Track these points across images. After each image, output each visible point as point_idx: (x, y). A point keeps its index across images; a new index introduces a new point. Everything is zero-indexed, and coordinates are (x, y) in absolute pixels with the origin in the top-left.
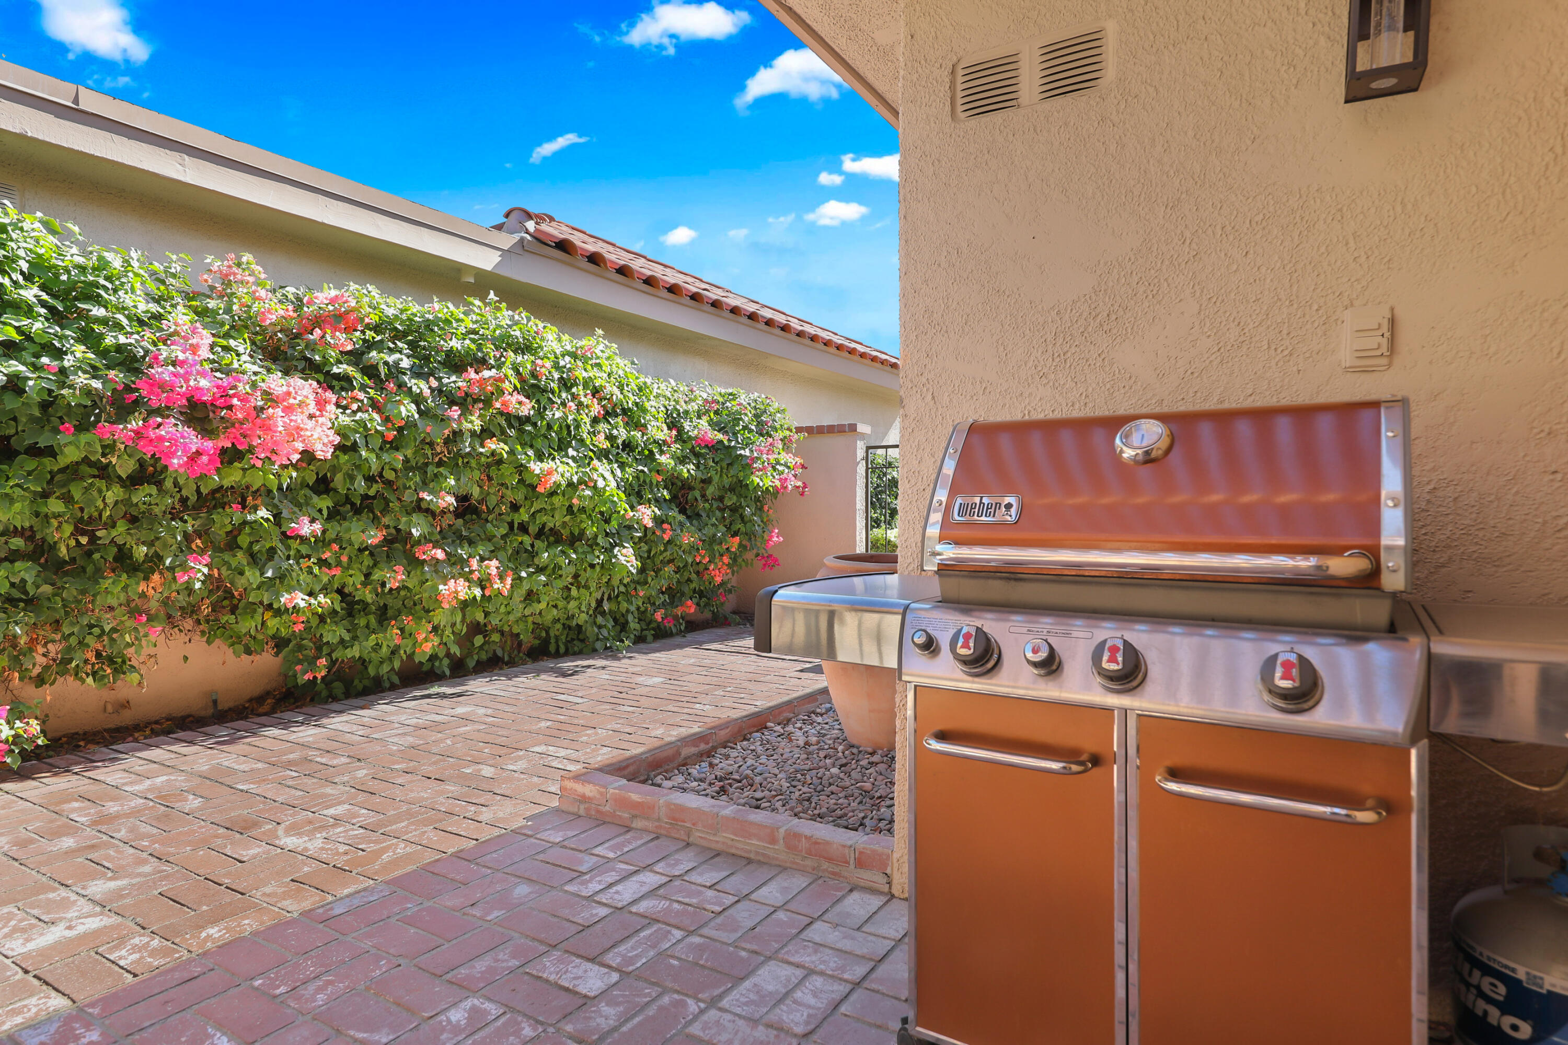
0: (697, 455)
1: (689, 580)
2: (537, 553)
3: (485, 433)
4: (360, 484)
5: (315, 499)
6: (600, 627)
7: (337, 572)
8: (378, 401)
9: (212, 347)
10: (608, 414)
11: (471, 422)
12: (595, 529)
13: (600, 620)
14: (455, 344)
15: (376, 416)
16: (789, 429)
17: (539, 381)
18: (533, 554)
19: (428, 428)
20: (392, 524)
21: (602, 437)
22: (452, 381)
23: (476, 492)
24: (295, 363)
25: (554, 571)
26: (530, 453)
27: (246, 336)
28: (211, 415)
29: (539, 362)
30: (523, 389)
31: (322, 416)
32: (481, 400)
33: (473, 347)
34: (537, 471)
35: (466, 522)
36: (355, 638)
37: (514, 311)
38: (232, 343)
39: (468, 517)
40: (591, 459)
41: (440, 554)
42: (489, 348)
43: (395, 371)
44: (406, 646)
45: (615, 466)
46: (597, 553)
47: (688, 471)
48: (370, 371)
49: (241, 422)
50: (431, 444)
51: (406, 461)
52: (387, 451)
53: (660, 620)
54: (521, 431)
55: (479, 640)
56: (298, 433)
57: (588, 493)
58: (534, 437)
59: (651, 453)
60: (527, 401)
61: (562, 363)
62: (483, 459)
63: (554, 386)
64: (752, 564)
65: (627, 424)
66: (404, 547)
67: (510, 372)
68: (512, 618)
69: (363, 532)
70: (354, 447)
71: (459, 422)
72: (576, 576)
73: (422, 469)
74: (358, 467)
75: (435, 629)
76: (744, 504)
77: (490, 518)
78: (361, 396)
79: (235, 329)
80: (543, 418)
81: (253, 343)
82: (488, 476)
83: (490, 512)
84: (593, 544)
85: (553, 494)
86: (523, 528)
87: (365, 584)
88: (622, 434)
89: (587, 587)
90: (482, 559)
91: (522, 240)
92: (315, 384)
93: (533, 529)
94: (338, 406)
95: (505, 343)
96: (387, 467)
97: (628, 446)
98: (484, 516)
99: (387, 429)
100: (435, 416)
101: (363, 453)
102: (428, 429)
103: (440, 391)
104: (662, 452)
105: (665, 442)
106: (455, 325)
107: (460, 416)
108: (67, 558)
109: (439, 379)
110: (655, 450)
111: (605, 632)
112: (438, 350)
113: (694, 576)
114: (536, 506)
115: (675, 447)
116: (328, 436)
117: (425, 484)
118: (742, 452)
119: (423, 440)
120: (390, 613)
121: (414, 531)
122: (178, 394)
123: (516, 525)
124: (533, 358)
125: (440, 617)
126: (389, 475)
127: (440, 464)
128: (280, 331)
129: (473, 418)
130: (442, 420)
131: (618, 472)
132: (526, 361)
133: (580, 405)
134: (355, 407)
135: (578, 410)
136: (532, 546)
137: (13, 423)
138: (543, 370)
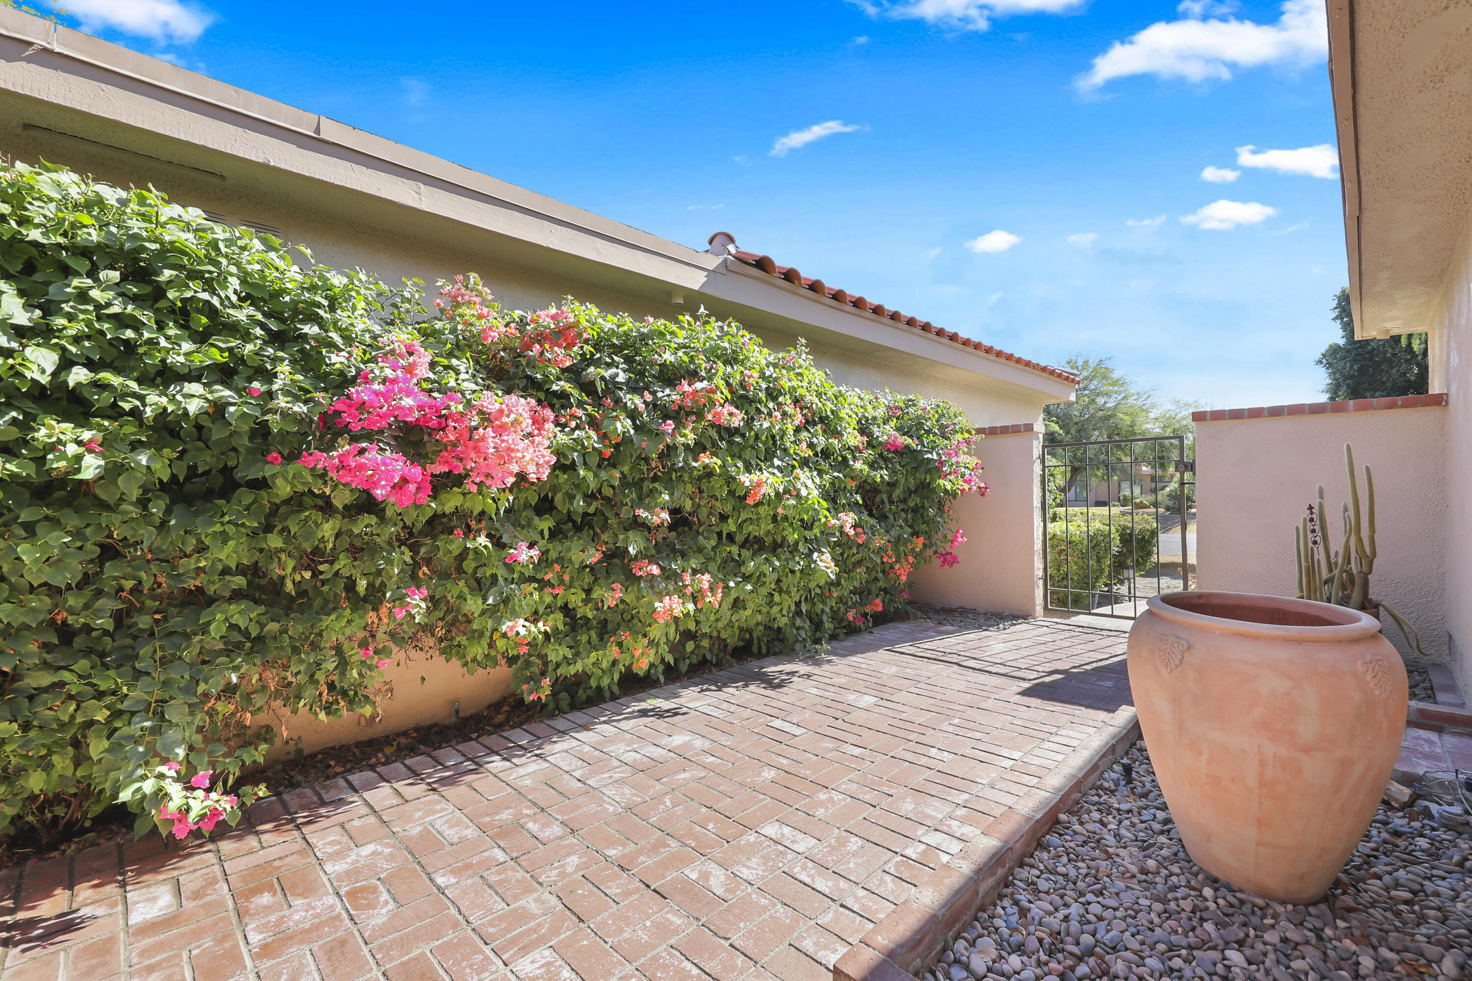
0: (886, 460)
1: (876, 579)
2: (744, 562)
3: (699, 448)
4: (580, 503)
5: (536, 520)
6: (798, 629)
7: (560, 591)
8: (596, 418)
9: (432, 365)
10: (809, 423)
11: (685, 436)
12: (796, 536)
13: (798, 622)
14: (668, 357)
15: (592, 434)
16: (969, 432)
17: (748, 391)
18: (740, 563)
19: (643, 443)
20: (610, 540)
21: (804, 445)
22: (665, 394)
23: (688, 505)
24: (517, 382)
25: (758, 579)
26: (740, 464)
27: (468, 355)
28: (426, 438)
29: (747, 372)
30: (732, 399)
31: (540, 435)
32: (694, 413)
33: (685, 359)
34: (747, 484)
35: (679, 535)
36: (577, 654)
37: (723, 322)
38: (454, 362)
39: (680, 529)
40: (794, 467)
41: (655, 570)
42: (701, 360)
43: (612, 385)
44: (625, 660)
45: (815, 473)
46: (797, 559)
47: (881, 476)
48: (588, 387)
49: (454, 445)
50: (647, 460)
51: (624, 476)
52: (605, 468)
53: (851, 619)
54: (731, 443)
55: (690, 646)
56: (509, 455)
57: (792, 502)
58: (743, 448)
59: (845, 459)
60: (737, 412)
61: (768, 373)
62: (695, 473)
63: (762, 395)
64: (930, 561)
65: (824, 432)
66: (622, 562)
67: (721, 384)
68: (720, 625)
69: (583, 551)
70: (573, 466)
71: (673, 435)
72: (779, 581)
73: (638, 484)
74: (577, 486)
75: (651, 643)
76: (927, 505)
77: (701, 530)
78: (580, 413)
79: (458, 349)
80: (751, 429)
81: (477, 362)
82: (699, 488)
83: (701, 524)
84: (794, 549)
85: (759, 504)
86: (731, 538)
87: (586, 601)
88: (821, 441)
89: (788, 592)
90: (695, 572)
91: (725, 260)
92: (533, 402)
93: (739, 539)
94: (557, 424)
95: (715, 354)
96: (605, 484)
97: (826, 454)
98: (695, 527)
99: (605, 446)
100: (650, 431)
101: (581, 472)
102: (644, 445)
103: (655, 406)
104: (855, 459)
105: (857, 448)
106: (668, 337)
107: (674, 430)
108: (293, 593)
109: (654, 393)
110: (849, 457)
111: (803, 634)
112: (653, 363)
113: (880, 575)
114: (743, 516)
115: (869, 453)
116: (543, 456)
117: (640, 501)
118: (929, 456)
119: (640, 455)
120: (610, 626)
121: (631, 549)
122: (378, 415)
123: (724, 536)
124: (742, 368)
125: (655, 632)
126: (608, 492)
127: (655, 479)
128: (504, 350)
129: (687, 432)
130: (657, 434)
131: (818, 480)
132: (736, 373)
133: (784, 414)
134: (573, 424)
135: (782, 420)
136: (740, 555)
137: (232, 454)
138: (751, 380)
